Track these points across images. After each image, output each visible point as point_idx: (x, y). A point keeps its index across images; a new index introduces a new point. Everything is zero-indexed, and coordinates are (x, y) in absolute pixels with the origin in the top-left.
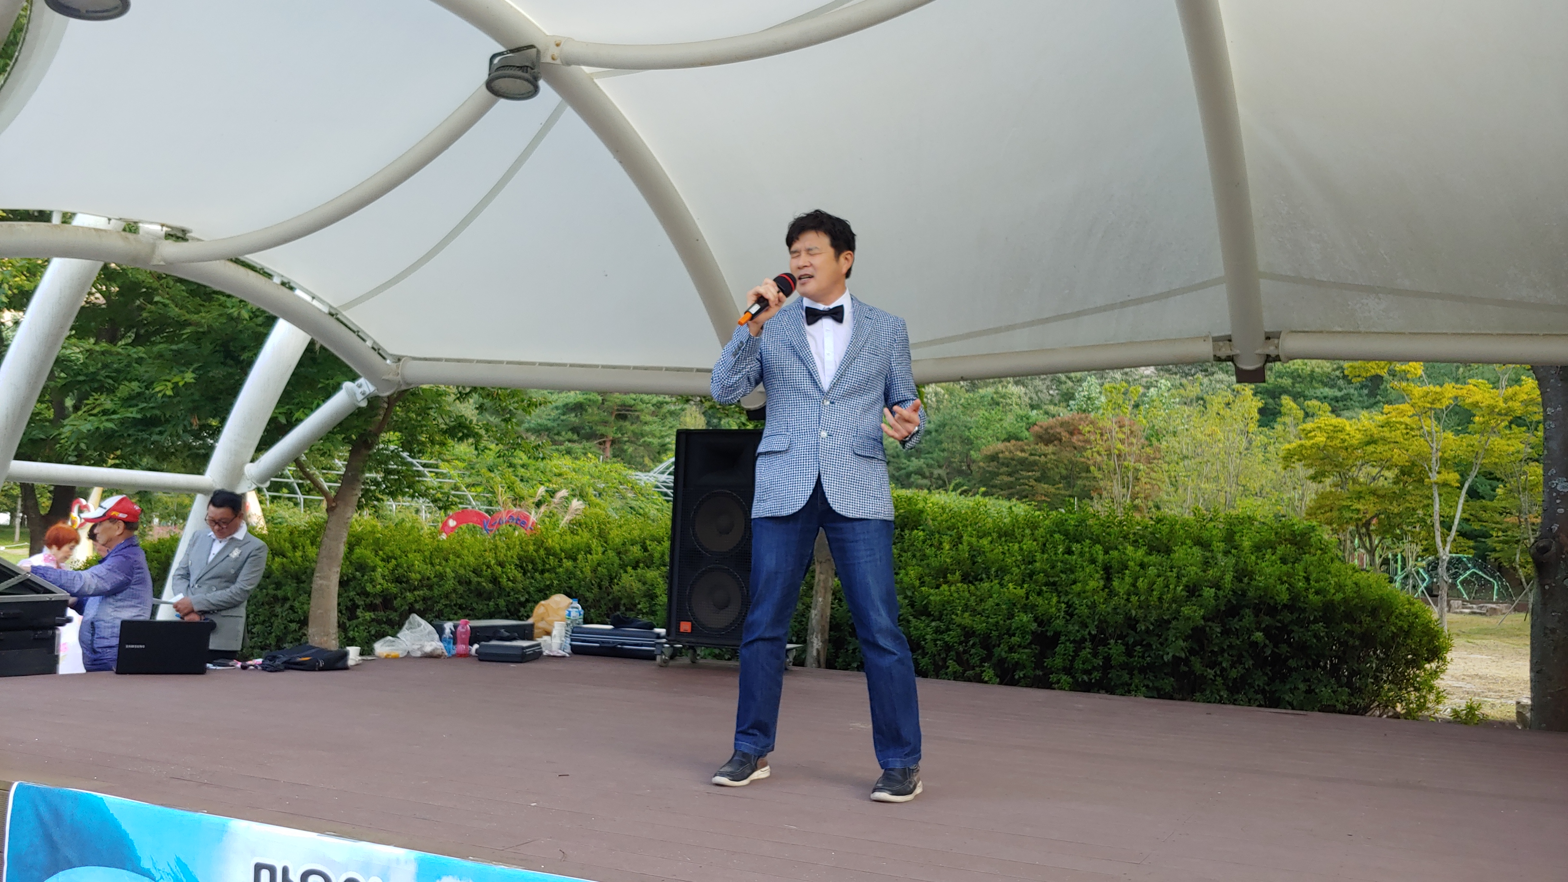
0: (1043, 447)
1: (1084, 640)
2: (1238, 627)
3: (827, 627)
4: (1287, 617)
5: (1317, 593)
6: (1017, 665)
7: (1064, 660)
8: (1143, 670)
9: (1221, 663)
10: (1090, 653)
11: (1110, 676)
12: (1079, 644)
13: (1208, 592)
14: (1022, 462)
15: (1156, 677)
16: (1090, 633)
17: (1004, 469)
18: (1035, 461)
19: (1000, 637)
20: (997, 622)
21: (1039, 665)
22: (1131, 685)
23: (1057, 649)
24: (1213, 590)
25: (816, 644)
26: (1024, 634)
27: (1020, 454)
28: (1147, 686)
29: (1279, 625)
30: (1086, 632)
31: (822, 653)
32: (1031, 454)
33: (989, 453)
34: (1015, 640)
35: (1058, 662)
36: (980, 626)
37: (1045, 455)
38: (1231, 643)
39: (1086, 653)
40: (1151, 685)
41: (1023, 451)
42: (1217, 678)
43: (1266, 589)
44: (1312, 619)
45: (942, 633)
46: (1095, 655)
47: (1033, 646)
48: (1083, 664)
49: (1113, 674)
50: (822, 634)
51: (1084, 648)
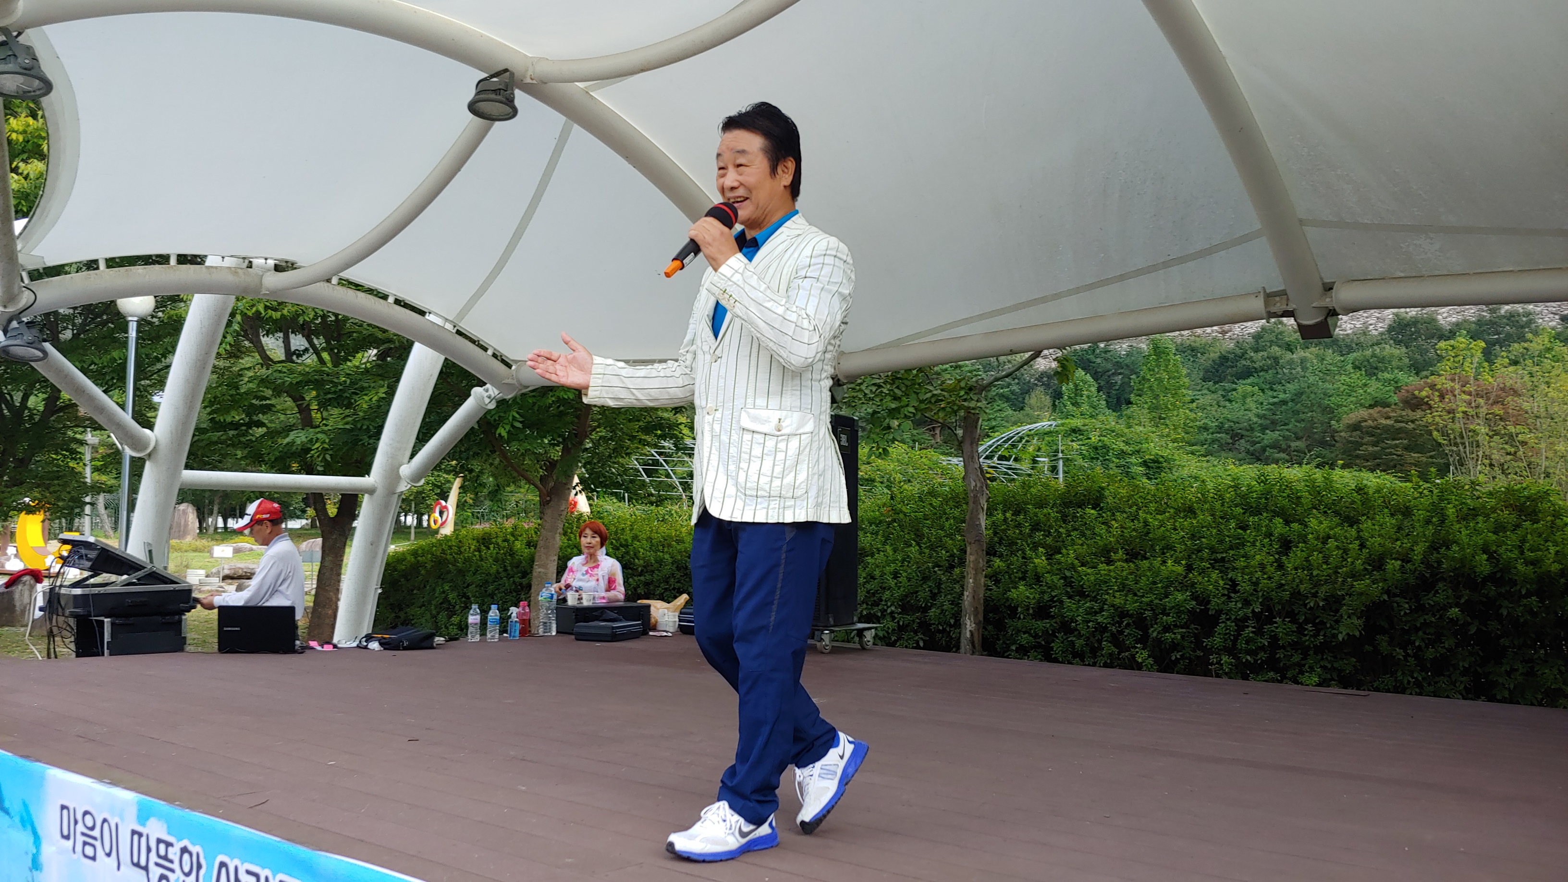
0: (1410, 412)
1: (1246, 619)
2: (1432, 603)
3: (981, 609)
4: (1491, 590)
5: (1527, 563)
6: (1175, 647)
7: (1226, 640)
8: (1319, 650)
9: (1414, 642)
10: (1253, 632)
11: (1278, 656)
12: (1241, 623)
13: (1392, 565)
14: (1387, 429)
15: (1335, 657)
16: (1253, 611)
17: (1367, 439)
18: (1401, 428)
19: (1155, 616)
20: (1152, 601)
21: (1198, 644)
22: (1304, 665)
23: (1218, 629)
24: (1399, 562)
25: (969, 625)
26: (1179, 613)
27: (1383, 421)
28: (1324, 668)
29: (1485, 599)
30: (1250, 610)
31: (976, 635)
32: (1397, 421)
33: (1350, 422)
34: (1169, 619)
35: (1217, 640)
36: (1132, 606)
37: (1413, 422)
38: (1425, 620)
39: (1248, 632)
40: (1329, 666)
41: (1388, 418)
42: (1409, 659)
43: (1462, 560)
44: (1524, 592)
45: (1096, 613)
46: (1259, 632)
47: (1192, 626)
48: (1247, 643)
49: (1280, 654)
50: (976, 616)
51: (1248, 627)
